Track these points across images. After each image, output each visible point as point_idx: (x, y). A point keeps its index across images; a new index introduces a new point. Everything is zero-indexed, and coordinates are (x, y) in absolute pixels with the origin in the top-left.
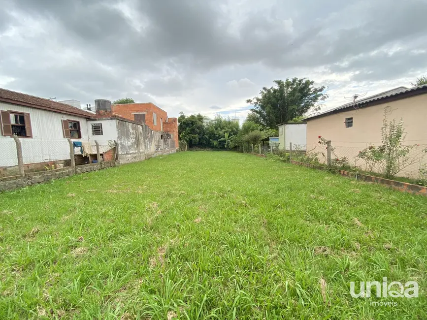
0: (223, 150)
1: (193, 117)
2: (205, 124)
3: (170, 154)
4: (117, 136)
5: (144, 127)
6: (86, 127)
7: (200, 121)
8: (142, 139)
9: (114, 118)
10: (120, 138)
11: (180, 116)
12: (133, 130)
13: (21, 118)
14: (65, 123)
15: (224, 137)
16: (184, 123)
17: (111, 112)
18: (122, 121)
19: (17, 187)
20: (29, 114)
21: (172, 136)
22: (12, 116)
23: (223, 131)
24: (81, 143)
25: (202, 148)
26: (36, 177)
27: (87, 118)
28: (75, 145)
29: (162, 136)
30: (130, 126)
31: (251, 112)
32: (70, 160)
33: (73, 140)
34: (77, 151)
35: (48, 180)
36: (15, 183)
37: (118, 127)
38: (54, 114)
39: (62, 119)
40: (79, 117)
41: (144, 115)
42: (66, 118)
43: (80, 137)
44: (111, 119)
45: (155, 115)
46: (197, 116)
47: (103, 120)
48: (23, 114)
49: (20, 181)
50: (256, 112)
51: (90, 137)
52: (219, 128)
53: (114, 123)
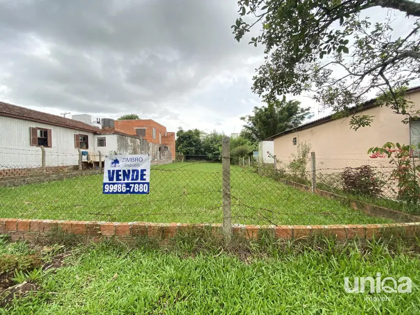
0: (217, 162)
1: (190, 131)
2: (202, 138)
3: (165, 164)
4: (117, 147)
5: (141, 140)
6: (93, 140)
7: (197, 135)
8: (139, 151)
9: (116, 133)
10: (119, 149)
11: (178, 130)
12: (131, 142)
13: (45, 133)
14: (77, 137)
15: (219, 150)
16: (182, 137)
17: (114, 129)
18: (122, 135)
19: (40, 181)
20: (51, 130)
21: (169, 148)
22: (39, 132)
23: (218, 144)
24: (87, 152)
25: (198, 160)
26: (53, 176)
27: (94, 133)
28: (83, 154)
29: (160, 148)
30: (129, 140)
31: (244, 128)
32: (78, 166)
33: (82, 150)
34: (84, 159)
35: (61, 179)
36: (38, 179)
37: (118, 141)
38: (69, 130)
39: (75, 133)
40: (88, 132)
41: (145, 129)
42: (78, 133)
43: (87, 147)
44: (113, 134)
45: (154, 130)
46: (195, 131)
47: (107, 134)
48: (47, 130)
49: (43, 178)
50: (249, 128)
51: (95, 148)
52: (214, 142)
53: (115, 137)
